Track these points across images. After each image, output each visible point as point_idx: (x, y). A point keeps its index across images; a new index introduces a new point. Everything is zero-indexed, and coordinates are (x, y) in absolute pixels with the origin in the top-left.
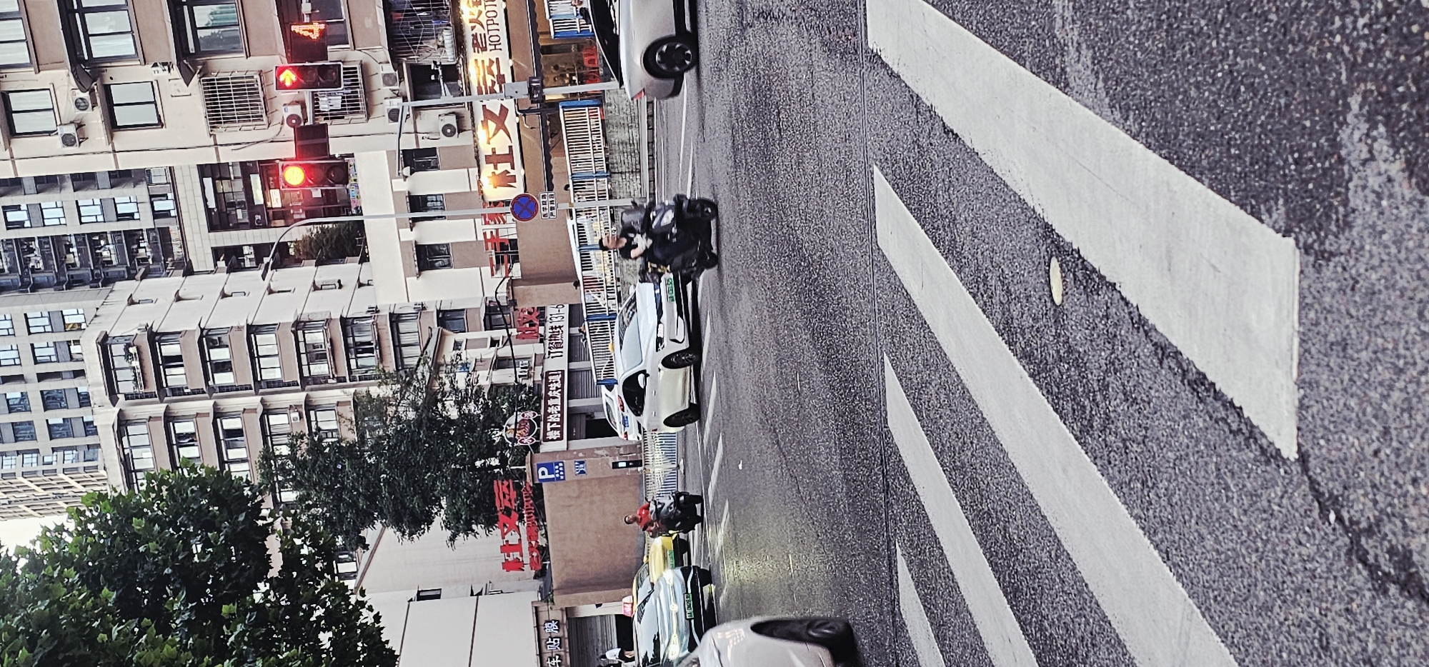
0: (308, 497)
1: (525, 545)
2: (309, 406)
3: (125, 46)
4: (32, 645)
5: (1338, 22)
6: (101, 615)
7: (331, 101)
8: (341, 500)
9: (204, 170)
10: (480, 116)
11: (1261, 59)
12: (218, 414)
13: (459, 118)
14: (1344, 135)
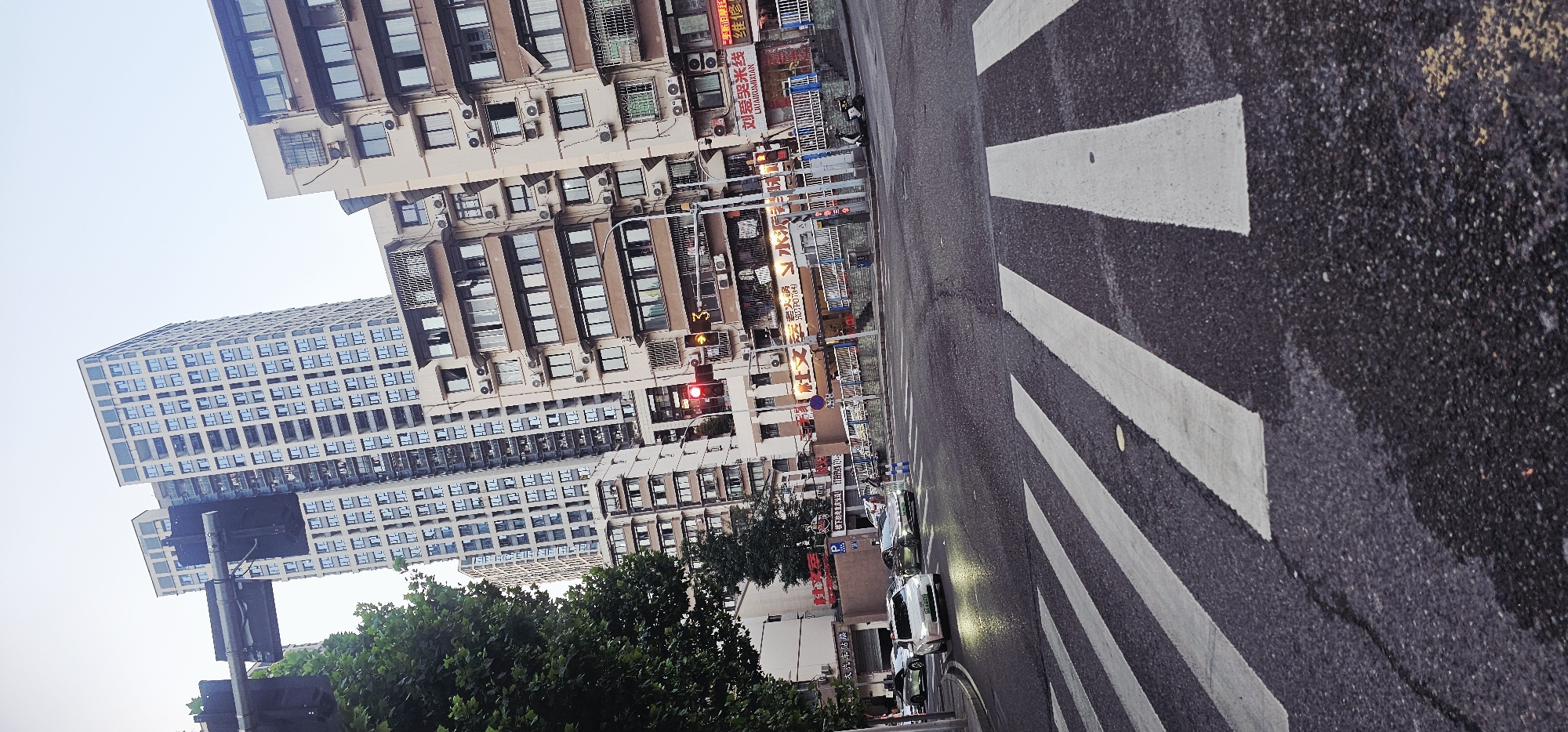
0: (708, 565)
1: (826, 590)
2: (707, 515)
3: (607, 329)
4: (565, 652)
5: (1275, 292)
6: (601, 635)
7: (713, 352)
8: (725, 566)
9: (648, 391)
10: (791, 355)
11: (1231, 313)
12: (660, 521)
13: (781, 356)
14: (1284, 354)
